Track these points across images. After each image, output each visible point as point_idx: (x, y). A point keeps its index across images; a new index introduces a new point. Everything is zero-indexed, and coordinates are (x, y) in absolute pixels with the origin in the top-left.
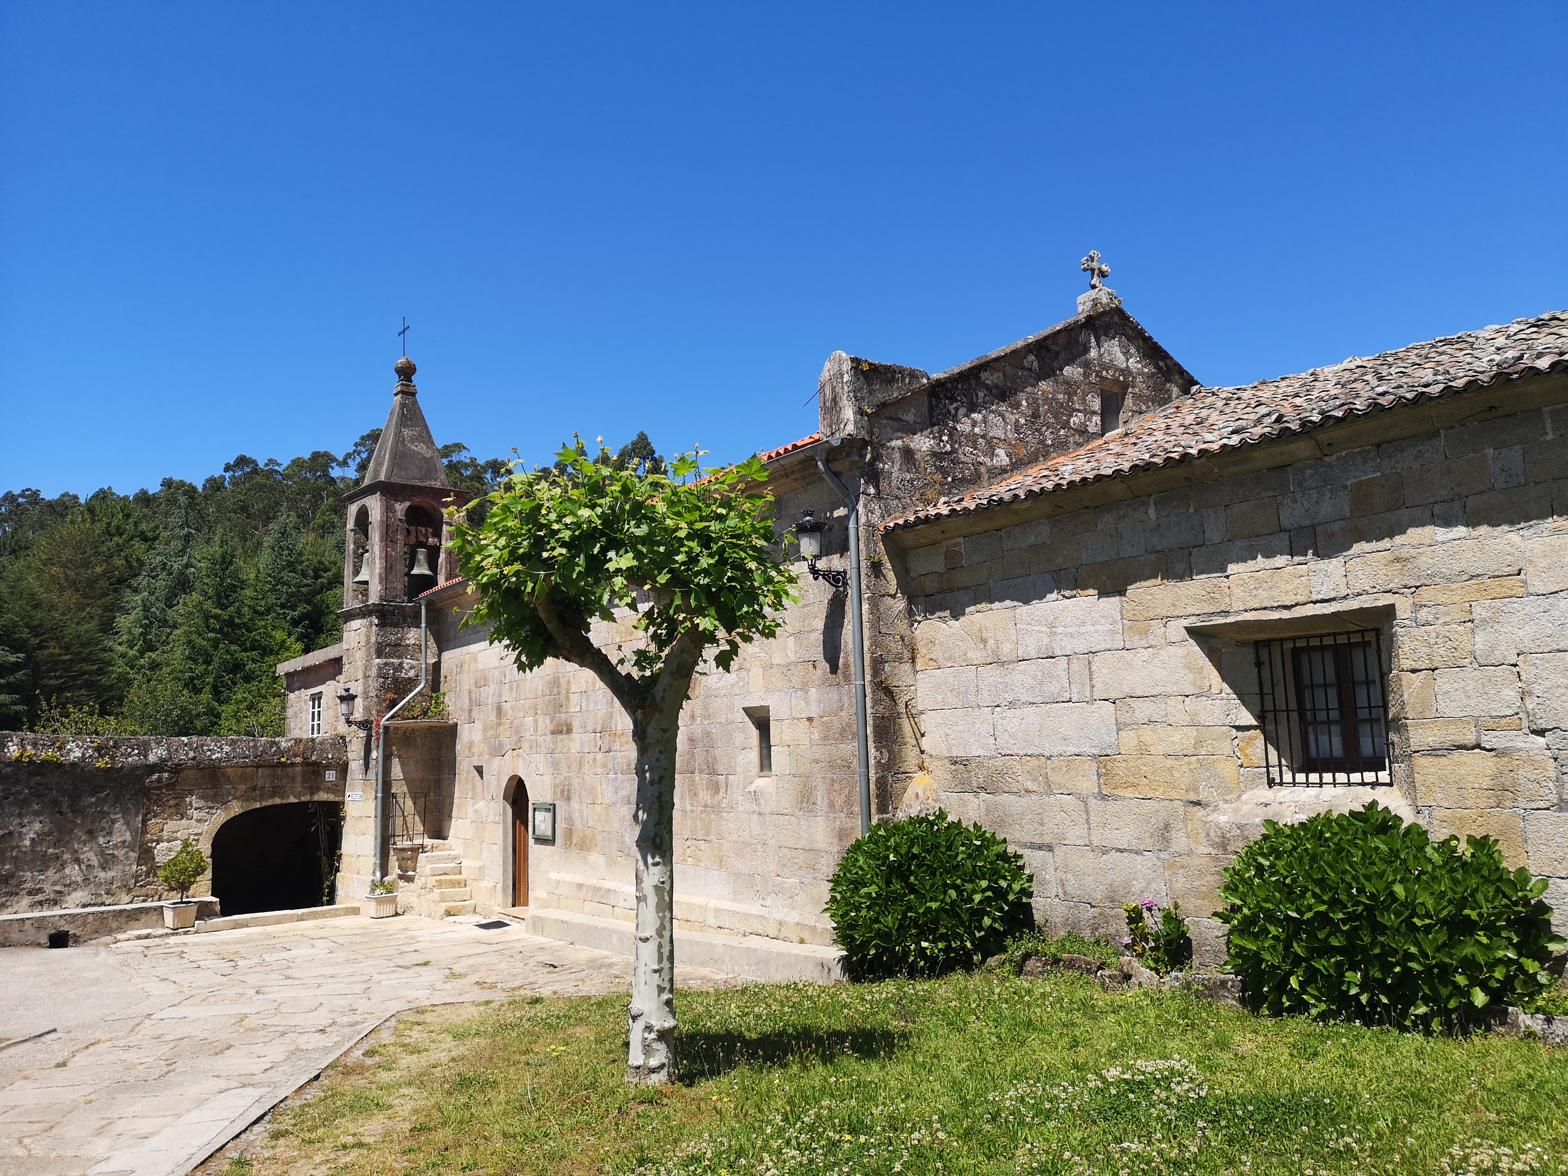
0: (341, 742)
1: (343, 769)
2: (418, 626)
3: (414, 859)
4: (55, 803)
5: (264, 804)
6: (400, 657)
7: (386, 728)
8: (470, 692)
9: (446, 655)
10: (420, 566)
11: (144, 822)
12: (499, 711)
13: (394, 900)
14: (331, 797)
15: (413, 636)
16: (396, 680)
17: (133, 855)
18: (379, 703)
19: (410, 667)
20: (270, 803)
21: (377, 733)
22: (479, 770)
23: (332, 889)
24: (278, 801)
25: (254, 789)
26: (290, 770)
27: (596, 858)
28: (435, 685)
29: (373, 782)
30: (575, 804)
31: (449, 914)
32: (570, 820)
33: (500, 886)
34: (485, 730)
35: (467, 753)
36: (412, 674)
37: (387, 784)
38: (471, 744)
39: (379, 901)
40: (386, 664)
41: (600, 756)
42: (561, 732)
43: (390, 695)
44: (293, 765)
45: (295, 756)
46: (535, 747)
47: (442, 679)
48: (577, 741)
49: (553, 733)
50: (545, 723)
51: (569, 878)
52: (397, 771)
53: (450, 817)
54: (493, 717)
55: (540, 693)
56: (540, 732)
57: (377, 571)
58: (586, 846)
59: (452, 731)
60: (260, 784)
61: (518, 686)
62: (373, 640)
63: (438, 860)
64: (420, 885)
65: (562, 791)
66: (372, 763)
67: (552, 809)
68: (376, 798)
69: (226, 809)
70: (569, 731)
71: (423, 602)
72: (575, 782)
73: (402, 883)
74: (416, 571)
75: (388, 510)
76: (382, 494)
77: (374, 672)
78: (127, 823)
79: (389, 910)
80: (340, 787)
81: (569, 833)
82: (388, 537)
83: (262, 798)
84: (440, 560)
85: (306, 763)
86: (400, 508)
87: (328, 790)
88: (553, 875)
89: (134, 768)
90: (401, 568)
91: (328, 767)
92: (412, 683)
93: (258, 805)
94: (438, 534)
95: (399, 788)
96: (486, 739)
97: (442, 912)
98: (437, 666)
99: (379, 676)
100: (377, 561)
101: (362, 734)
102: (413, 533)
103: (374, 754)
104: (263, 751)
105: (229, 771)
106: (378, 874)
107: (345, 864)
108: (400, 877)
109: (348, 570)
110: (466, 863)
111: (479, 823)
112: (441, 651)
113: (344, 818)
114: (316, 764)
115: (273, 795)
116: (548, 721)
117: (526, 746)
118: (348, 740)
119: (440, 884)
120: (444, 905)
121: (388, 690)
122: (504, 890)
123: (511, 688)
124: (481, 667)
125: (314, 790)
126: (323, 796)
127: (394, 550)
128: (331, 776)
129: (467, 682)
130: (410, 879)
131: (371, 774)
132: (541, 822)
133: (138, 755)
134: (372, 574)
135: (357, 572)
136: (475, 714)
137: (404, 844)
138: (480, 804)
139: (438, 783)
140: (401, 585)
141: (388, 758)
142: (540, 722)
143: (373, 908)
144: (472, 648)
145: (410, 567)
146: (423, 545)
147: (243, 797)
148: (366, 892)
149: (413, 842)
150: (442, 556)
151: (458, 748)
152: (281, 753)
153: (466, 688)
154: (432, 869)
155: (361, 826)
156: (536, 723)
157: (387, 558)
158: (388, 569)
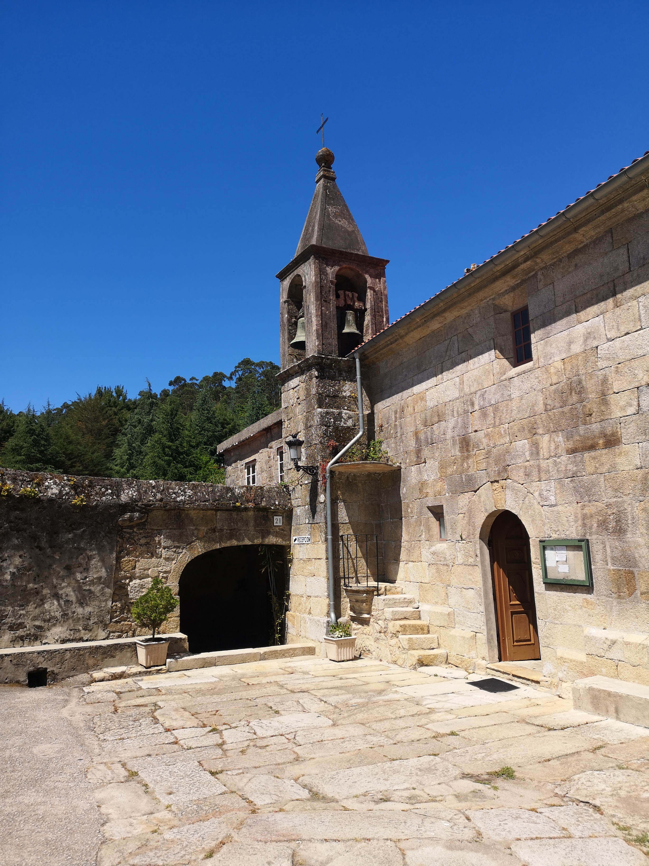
0: (285, 490)
1: (288, 515)
2: (353, 380)
3: (369, 602)
5: (224, 545)
6: (338, 408)
7: (332, 472)
8: (416, 434)
9: (380, 406)
10: (349, 326)
11: (118, 559)
12: (466, 443)
13: (352, 643)
14: (279, 541)
15: (349, 389)
16: (336, 428)
17: (109, 591)
18: (323, 450)
19: (348, 416)
20: (228, 544)
21: (324, 477)
22: (438, 510)
23: (283, 626)
24: (235, 543)
25: (214, 530)
26: (244, 514)
28: (371, 434)
29: (323, 525)
30: (636, 539)
31: (422, 663)
32: (625, 560)
33: (482, 637)
34: (442, 467)
35: (417, 495)
36: (350, 423)
37: (335, 527)
38: (422, 485)
39: (340, 644)
40: (327, 413)
42: (592, 447)
43: (333, 443)
44: (246, 509)
45: (248, 501)
46: (537, 473)
47: (377, 428)
48: (631, 455)
49: (572, 451)
52: (343, 515)
53: (397, 560)
54: (456, 452)
55: (540, 407)
56: (544, 452)
57: (314, 328)
59: (394, 476)
60: (219, 526)
61: (496, 410)
62: (314, 391)
63: (395, 603)
64: (378, 628)
66: (320, 507)
67: (582, 546)
68: (326, 540)
69: (190, 550)
70: (613, 443)
71: (357, 355)
72: (633, 510)
73: (354, 625)
74: (346, 330)
75: (321, 272)
76: (316, 258)
77: (317, 420)
78: (102, 560)
79: (348, 653)
80: (286, 532)
81: (626, 577)
82: (322, 298)
83: (221, 540)
84: (366, 322)
85: (258, 509)
86: (331, 271)
87: (277, 535)
88: (596, 633)
89: (108, 507)
90: (334, 325)
91: (275, 513)
92: (351, 431)
93: (218, 546)
94: (362, 299)
95: (346, 531)
96: (445, 477)
97: (414, 661)
98: (370, 419)
99: (322, 424)
100: (314, 319)
101: (307, 480)
102: (342, 297)
103: (322, 498)
104: (221, 496)
105: (192, 513)
106: (333, 615)
107: (293, 603)
108: (353, 619)
110: (424, 608)
111: (441, 566)
112: (373, 403)
113: (291, 561)
114: (265, 509)
115: (231, 537)
116: (560, 438)
117: (517, 475)
118: (291, 488)
119: (404, 630)
120: (417, 654)
121: (330, 438)
122: (489, 641)
123: (484, 415)
124: (430, 404)
125: (265, 534)
126: (272, 540)
127: (328, 309)
128: (278, 521)
129: (411, 424)
130: (365, 622)
131: (320, 518)
132: (558, 562)
133: (112, 494)
134: (308, 334)
135: (292, 337)
136: (426, 452)
137: (354, 586)
138: (441, 547)
139: (379, 526)
140: (335, 342)
141: (334, 502)
142: (544, 441)
143: (333, 650)
144: (417, 389)
145: (341, 325)
146: (351, 307)
147: (205, 539)
148: (322, 633)
149: (363, 585)
150: (368, 318)
151: (403, 491)
152: (235, 498)
153: (410, 430)
154: (388, 612)
155: (310, 568)
156: (536, 447)
157: (322, 315)
158: (324, 326)
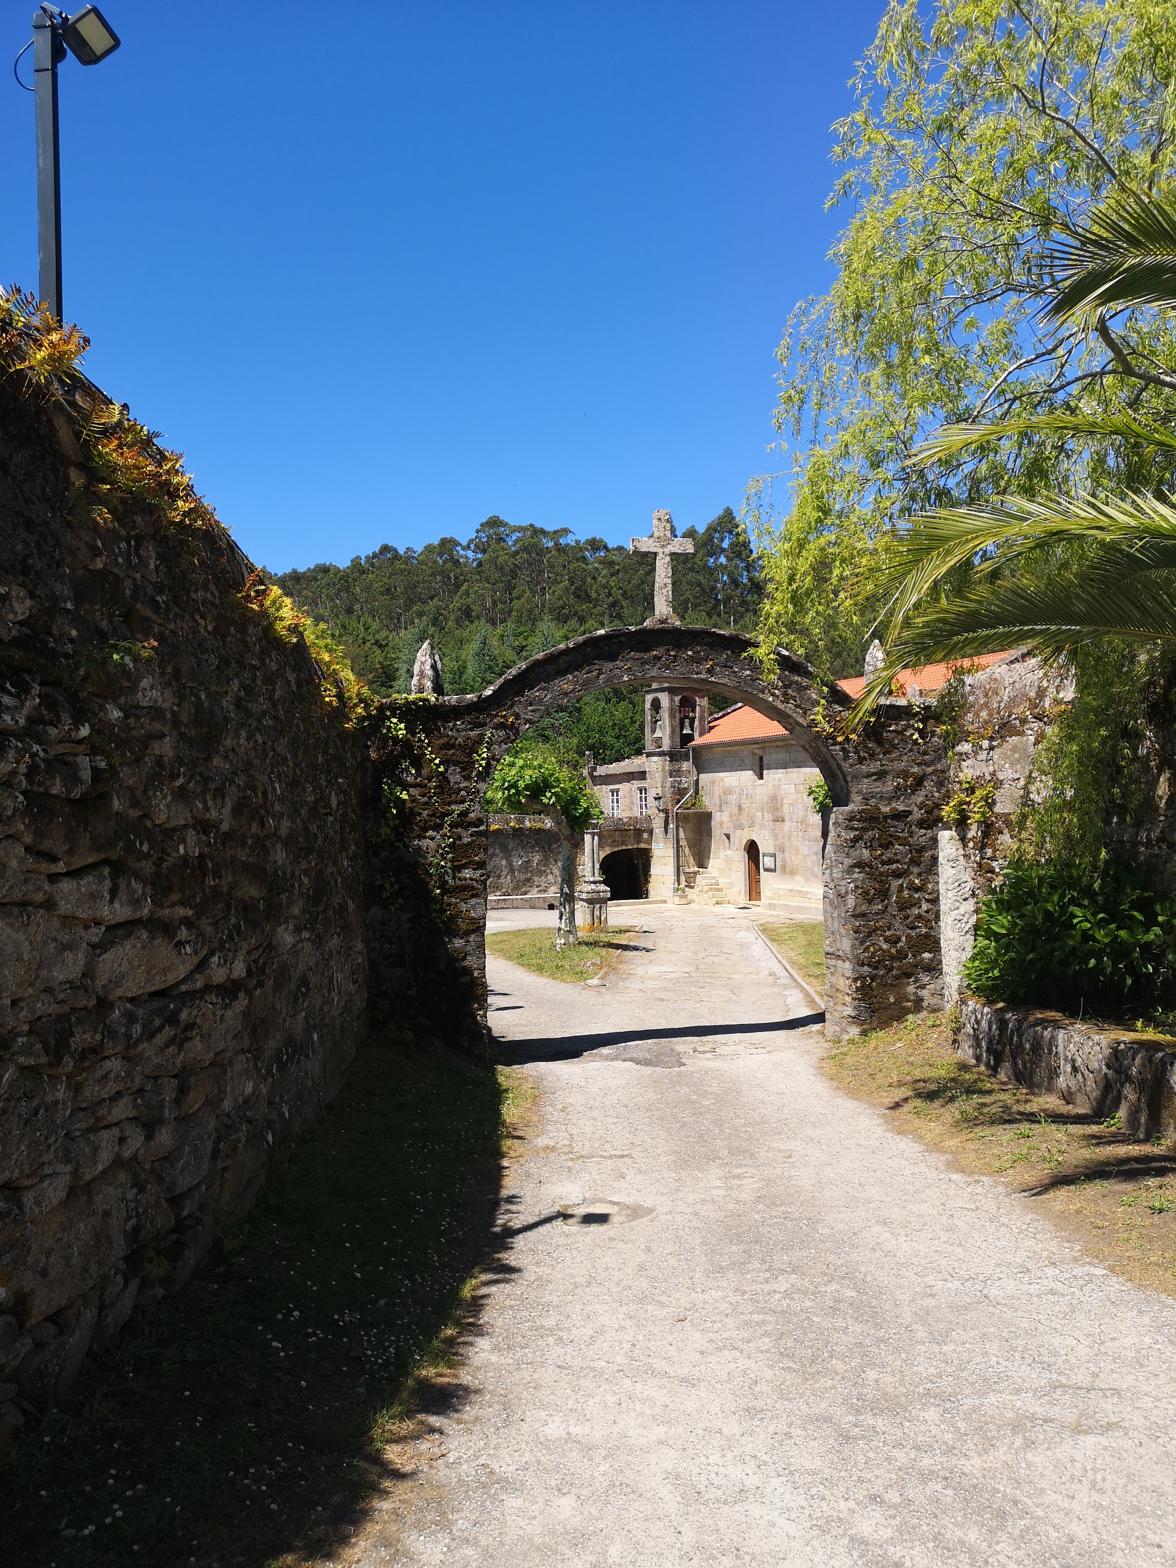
0: (649, 819)
1: (651, 832)
2: (688, 760)
3: (695, 878)
4: (544, 847)
5: (619, 849)
6: (680, 777)
7: (676, 813)
8: (719, 797)
9: (702, 776)
10: (687, 729)
12: (740, 808)
13: (686, 897)
14: (646, 846)
15: (686, 766)
16: (679, 789)
18: (672, 801)
19: (686, 782)
20: (621, 848)
21: (672, 815)
22: (728, 836)
23: (648, 889)
24: (624, 848)
25: (615, 841)
26: (628, 832)
27: (799, 878)
28: (697, 792)
29: (672, 840)
30: (787, 854)
31: (717, 903)
32: (784, 861)
33: (743, 891)
34: (731, 816)
35: (719, 826)
36: (686, 786)
37: (678, 841)
38: (722, 823)
39: (680, 897)
40: (674, 781)
41: (800, 834)
42: (778, 821)
43: (678, 797)
44: (630, 830)
45: (630, 825)
46: (763, 827)
47: (701, 790)
48: (787, 826)
49: (772, 821)
50: (768, 816)
51: (785, 887)
52: (682, 835)
53: (709, 858)
54: (736, 811)
55: (765, 801)
56: (765, 819)
57: (668, 733)
58: (793, 873)
59: (709, 816)
60: (617, 839)
61: (751, 795)
62: (666, 768)
63: (707, 878)
64: (698, 890)
65: (780, 848)
66: (669, 830)
67: (774, 856)
68: (673, 848)
69: (604, 851)
70: (783, 821)
71: (689, 749)
72: (787, 844)
73: (686, 889)
74: (684, 732)
75: (672, 700)
76: (669, 693)
77: (669, 785)
79: (684, 901)
80: (649, 841)
81: (784, 867)
82: (672, 716)
83: (617, 846)
84: (695, 726)
85: (635, 830)
86: (677, 699)
87: (645, 843)
88: (776, 886)
90: (678, 730)
91: (644, 831)
92: (686, 790)
93: (616, 849)
94: (694, 711)
95: (683, 843)
96: (731, 821)
97: (714, 902)
98: (697, 781)
99: (672, 787)
100: (665, 727)
101: (662, 815)
102: (683, 711)
103: (671, 826)
104: (617, 823)
105: (605, 833)
106: (676, 884)
107: (652, 879)
108: (686, 886)
109: (647, 730)
110: (720, 880)
111: (728, 861)
112: (700, 774)
113: (652, 857)
114: (639, 830)
115: (622, 844)
116: (770, 815)
117: (758, 826)
118: (653, 819)
119: (711, 890)
120: (716, 899)
121: (676, 794)
122: (746, 892)
123: (747, 797)
124: (727, 785)
125: (639, 843)
126: (642, 846)
127: (674, 720)
128: (645, 835)
129: (717, 791)
130: (692, 887)
131: (670, 835)
132: (766, 862)
134: (664, 734)
135: (653, 731)
136: (724, 807)
137: (687, 870)
138: (729, 852)
139: (700, 840)
140: (678, 740)
141: (677, 828)
142: (766, 814)
143: (677, 900)
144: (721, 774)
145: (682, 730)
146: (687, 717)
147: (611, 846)
148: (671, 893)
149: (692, 870)
150: (696, 723)
151: (713, 824)
152: (624, 824)
153: (717, 794)
154: (704, 882)
155: (663, 861)
156: (763, 815)
157: (672, 726)
158: (673, 732)
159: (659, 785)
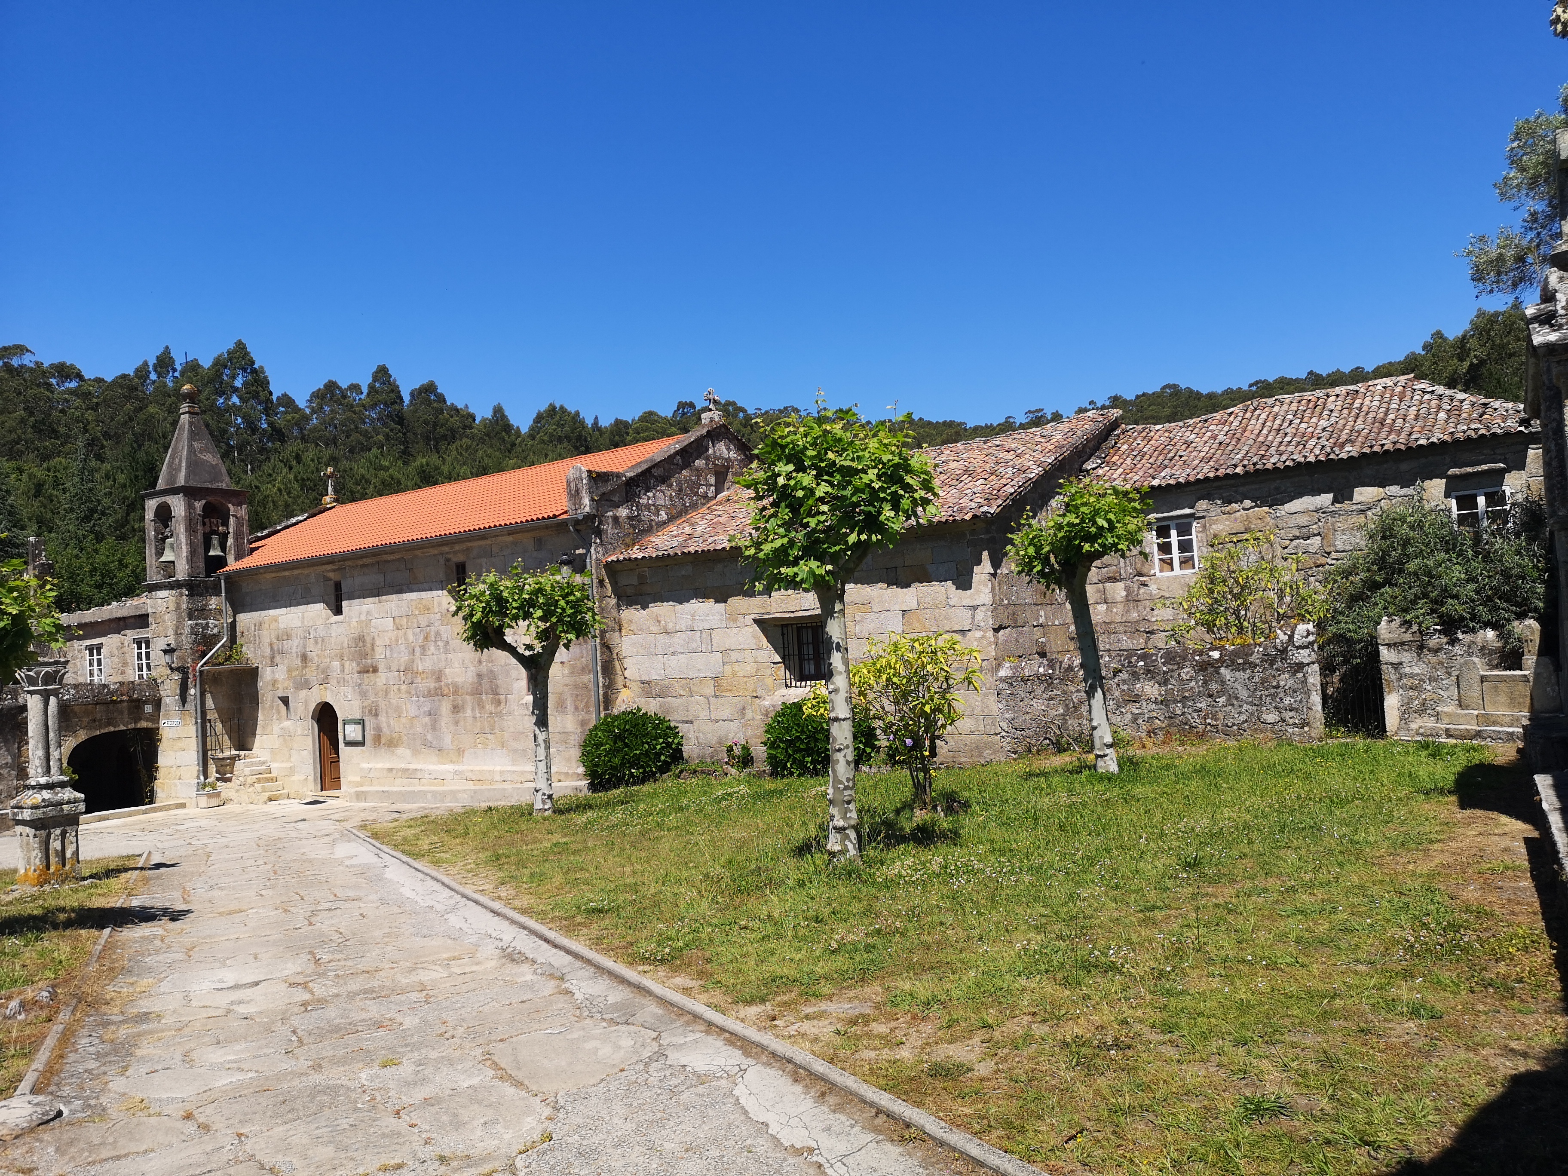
0: (154, 683)
1: (157, 703)
2: (218, 594)
3: (232, 765)
5: (103, 731)
6: (205, 619)
7: (201, 672)
8: (271, 645)
9: (241, 617)
10: (214, 549)
11: (19, 748)
12: (304, 658)
13: (218, 795)
14: (150, 725)
15: (214, 602)
16: (204, 636)
17: (14, 773)
18: (193, 654)
19: (213, 626)
20: (106, 730)
21: (194, 676)
22: (285, 701)
23: (152, 791)
24: (112, 729)
25: (94, 721)
26: (119, 705)
27: (400, 751)
28: (233, 639)
29: (194, 712)
30: (382, 718)
31: (270, 800)
32: (378, 729)
33: (311, 778)
34: (289, 670)
35: (270, 688)
36: (215, 631)
37: (204, 713)
38: (274, 682)
39: (209, 796)
40: (196, 624)
41: (404, 687)
42: (368, 672)
43: (201, 648)
44: (122, 701)
45: (122, 695)
46: (342, 682)
47: (238, 634)
48: (382, 678)
49: (359, 672)
50: (351, 666)
51: (380, 765)
52: (210, 703)
53: (254, 734)
54: (298, 662)
55: (345, 645)
56: (346, 671)
57: (184, 554)
58: (392, 744)
59: (253, 674)
60: (98, 716)
61: (323, 641)
62: (184, 606)
63: (252, 764)
64: (239, 783)
65: (370, 711)
66: (190, 699)
67: (361, 722)
68: (196, 723)
69: (76, 736)
70: (375, 670)
71: (222, 577)
72: (382, 705)
73: (219, 784)
74: (212, 553)
75: (190, 507)
76: (185, 495)
77: (187, 630)
78: (8, 750)
79: (215, 802)
80: (155, 717)
81: (378, 739)
82: (191, 529)
83: (100, 727)
84: (229, 544)
85: (131, 700)
86: (199, 505)
87: (147, 720)
88: (365, 765)
89: (10, 709)
90: (201, 550)
91: (146, 703)
92: (216, 638)
93: (98, 733)
94: (226, 524)
95: (212, 715)
96: (290, 677)
97: (266, 798)
98: (233, 625)
99: (192, 634)
100: (184, 547)
101: (177, 676)
102: (208, 524)
103: (192, 691)
104: (99, 693)
105: (76, 708)
106: (202, 778)
107: (161, 774)
108: (218, 779)
109: (150, 551)
110: (274, 766)
111: (287, 736)
112: (235, 614)
113: (160, 740)
114: (137, 700)
115: (109, 724)
116: (354, 664)
117: (333, 682)
118: (159, 681)
119: (259, 781)
120: (267, 795)
121: (199, 644)
122: (315, 780)
123: (316, 643)
124: (282, 626)
125: (137, 720)
126: (144, 724)
127: (196, 538)
128: (148, 709)
129: (267, 636)
130: (229, 780)
131: (190, 706)
132: (352, 732)
133: (11, 699)
134: (178, 556)
135: (160, 553)
136: (278, 659)
137: (220, 756)
138: (287, 724)
139: (240, 710)
140: (202, 565)
141: (203, 694)
142: (347, 664)
143: (203, 801)
144: (272, 612)
145: (207, 549)
146: (216, 532)
147: (88, 727)
148: (193, 792)
149: (227, 753)
150: (230, 541)
151: (260, 684)
152: (112, 693)
153: (266, 641)
154: (247, 771)
155: (180, 744)
156: (343, 666)
157: (191, 544)
158: (192, 553)
159: (171, 632)
